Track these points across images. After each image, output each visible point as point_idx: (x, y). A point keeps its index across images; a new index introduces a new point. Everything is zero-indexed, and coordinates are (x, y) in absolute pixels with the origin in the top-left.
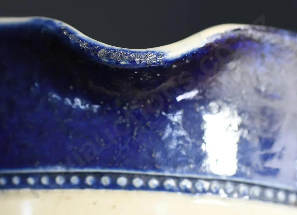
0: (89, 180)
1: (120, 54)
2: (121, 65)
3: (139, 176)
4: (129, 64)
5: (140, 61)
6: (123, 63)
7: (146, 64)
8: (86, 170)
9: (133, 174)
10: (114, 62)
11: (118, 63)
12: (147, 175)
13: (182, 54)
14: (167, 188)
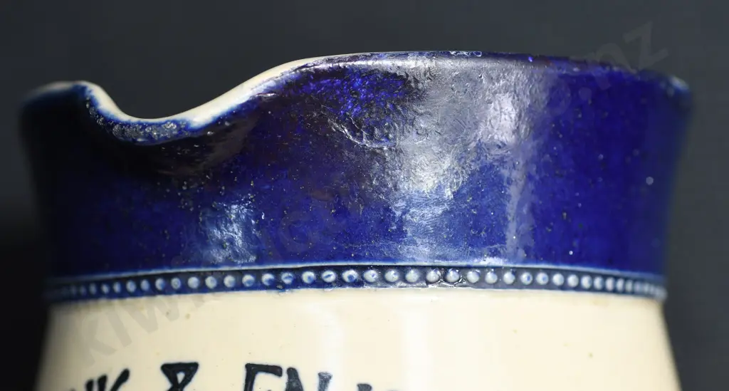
0: (159, 283)
1: (134, 129)
2: (138, 142)
3: (212, 273)
4: (146, 140)
5: (159, 135)
6: (140, 140)
7: (165, 138)
8: (153, 272)
9: (205, 272)
10: (131, 139)
11: (135, 141)
12: (221, 272)
13: (214, 117)
14: (248, 285)
